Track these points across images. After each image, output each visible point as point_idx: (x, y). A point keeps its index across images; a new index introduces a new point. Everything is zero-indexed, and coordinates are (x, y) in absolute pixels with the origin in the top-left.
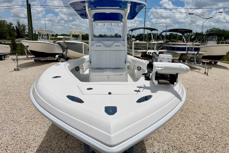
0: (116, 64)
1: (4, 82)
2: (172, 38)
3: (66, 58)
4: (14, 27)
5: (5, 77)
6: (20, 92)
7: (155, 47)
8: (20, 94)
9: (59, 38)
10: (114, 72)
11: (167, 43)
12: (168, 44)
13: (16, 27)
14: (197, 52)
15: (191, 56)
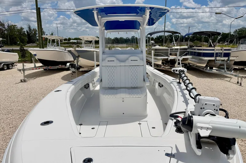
0: (133, 83)
1: (7, 96)
2: (195, 40)
3: (77, 68)
4: (25, 31)
5: (10, 90)
6: (24, 109)
7: (178, 53)
8: (23, 112)
9: (72, 42)
10: (129, 94)
11: (191, 47)
12: (193, 49)
13: (27, 31)
14: (227, 58)
15: (220, 62)
